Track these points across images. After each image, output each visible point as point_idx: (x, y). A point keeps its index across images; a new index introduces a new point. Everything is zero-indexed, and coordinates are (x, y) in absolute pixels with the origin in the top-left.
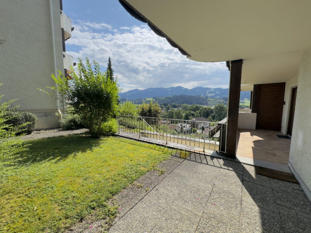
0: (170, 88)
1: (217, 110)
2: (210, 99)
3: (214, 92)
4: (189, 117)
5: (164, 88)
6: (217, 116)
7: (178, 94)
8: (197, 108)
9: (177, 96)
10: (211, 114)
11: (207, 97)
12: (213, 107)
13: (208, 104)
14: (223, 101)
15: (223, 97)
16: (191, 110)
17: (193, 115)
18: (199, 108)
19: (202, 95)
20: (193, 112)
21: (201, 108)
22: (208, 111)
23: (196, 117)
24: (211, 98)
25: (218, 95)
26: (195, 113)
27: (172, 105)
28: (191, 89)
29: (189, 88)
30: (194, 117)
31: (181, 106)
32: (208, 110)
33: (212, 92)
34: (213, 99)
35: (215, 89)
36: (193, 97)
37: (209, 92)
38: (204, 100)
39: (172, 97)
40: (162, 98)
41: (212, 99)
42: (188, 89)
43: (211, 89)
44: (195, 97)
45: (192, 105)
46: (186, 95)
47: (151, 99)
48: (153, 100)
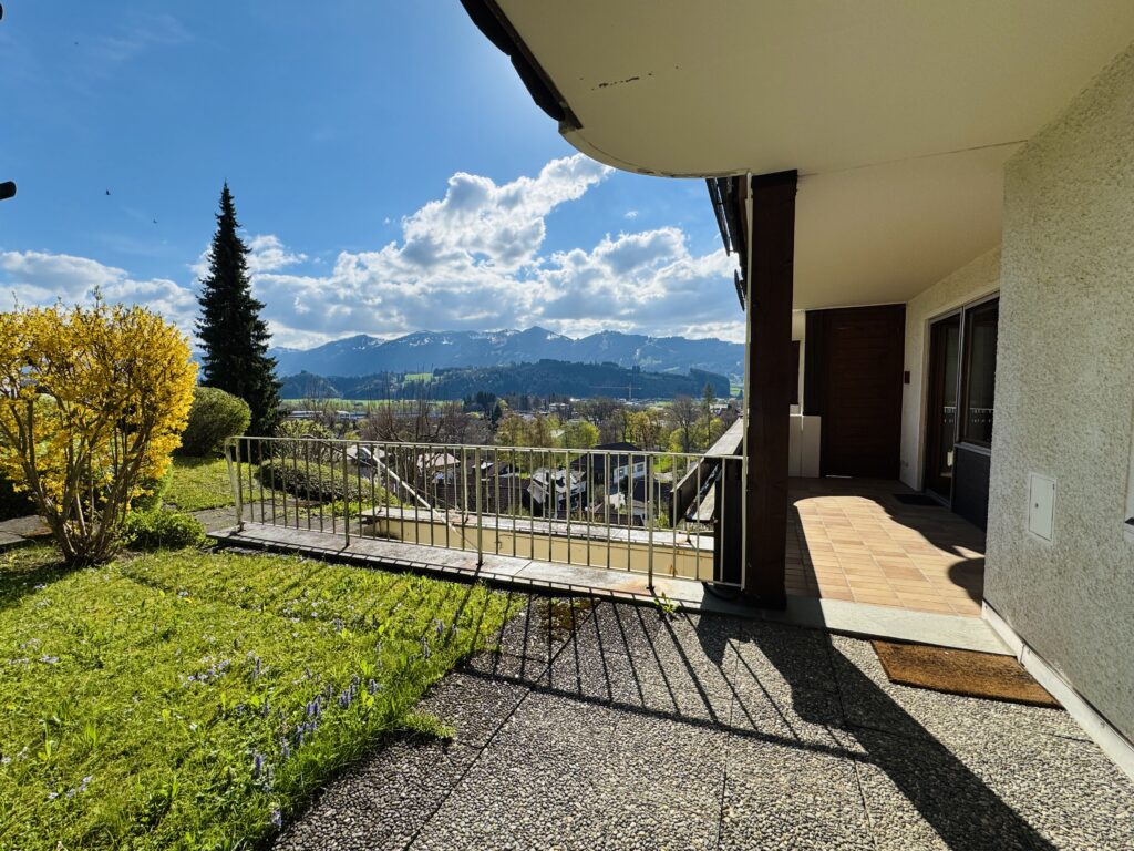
0: (502, 333)
2: (646, 376)
3: (660, 350)
7: (532, 357)
9: (528, 364)
14: (690, 383)
19: (619, 363)
28: (581, 338)
29: (574, 337)
37: (644, 349)
39: (511, 369)
40: (470, 372)
42: (570, 340)
43: (651, 340)
47: (427, 377)
48: (433, 380)
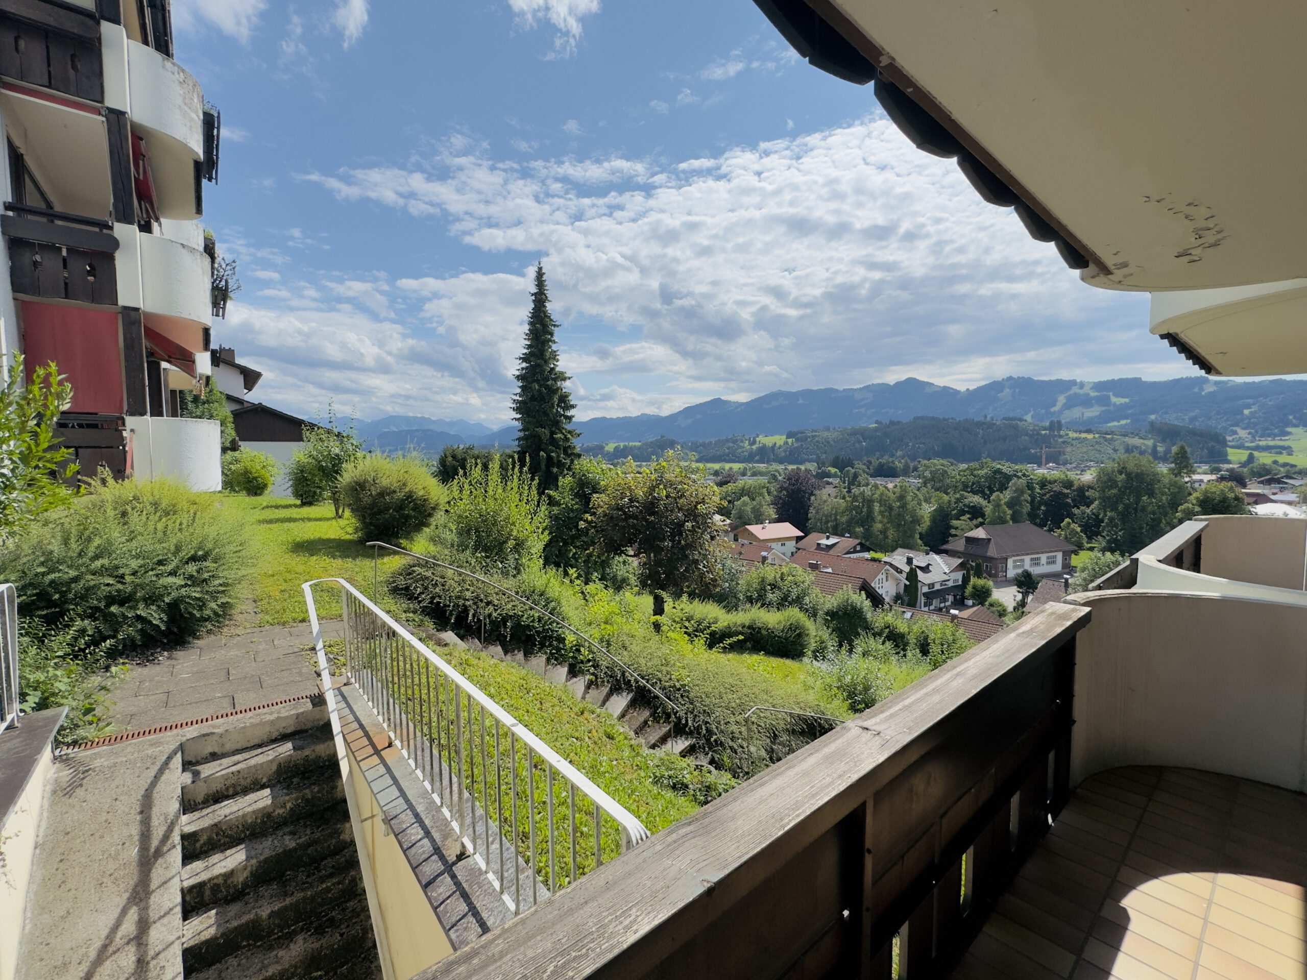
0: (868, 388)
1: (1115, 491)
2: (1072, 435)
3: (1096, 398)
4: (955, 523)
5: (837, 391)
6: (1111, 519)
7: (904, 415)
8: (1000, 481)
9: (898, 423)
10: (1075, 511)
11: (1056, 426)
12: (1088, 477)
13: (1062, 457)
14: (1150, 443)
15: (1152, 424)
16: (965, 487)
17: (976, 513)
18: (1008, 478)
19: (1028, 418)
20: (976, 499)
21: (1023, 481)
22: (1058, 495)
23: (992, 523)
24: (1080, 432)
25: (1119, 413)
26: (983, 502)
27: (875, 463)
28: (972, 388)
29: (962, 388)
30: (981, 524)
31: (915, 469)
32: (1057, 488)
33: (1087, 402)
34: (1090, 436)
35: (1100, 386)
36: (980, 424)
37: (1069, 398)
38: (1037, 439)
39: (876, 429)
40: (826, 434)
41: (1084, 435)
42: (957, 392)
43: (1082, 385)
44: (991, 425)
45: (974, 465)
46: (944, 419)
47: (779, 440)
48: (786, 443)
